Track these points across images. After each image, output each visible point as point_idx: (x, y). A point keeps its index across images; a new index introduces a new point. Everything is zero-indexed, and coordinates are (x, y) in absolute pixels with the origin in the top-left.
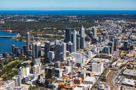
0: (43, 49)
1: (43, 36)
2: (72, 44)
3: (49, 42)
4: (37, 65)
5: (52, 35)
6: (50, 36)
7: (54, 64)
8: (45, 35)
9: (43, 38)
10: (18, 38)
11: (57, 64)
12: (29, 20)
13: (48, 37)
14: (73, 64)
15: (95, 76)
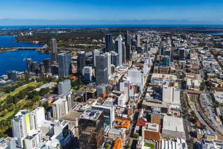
0: (75, 62)
1: (75, 47)
2: (116, 54)
3: (84, 52)
4: (62, 97)
5: (85, 45)
6: (83, 46)
7: (95, 90)
8: (78, 46)
9: (75, 49)
10: (44, 49)
11: (101, 90)
12: (60, 32)
13: (81, 47)
14: (130, 90)
15: (173, 110)
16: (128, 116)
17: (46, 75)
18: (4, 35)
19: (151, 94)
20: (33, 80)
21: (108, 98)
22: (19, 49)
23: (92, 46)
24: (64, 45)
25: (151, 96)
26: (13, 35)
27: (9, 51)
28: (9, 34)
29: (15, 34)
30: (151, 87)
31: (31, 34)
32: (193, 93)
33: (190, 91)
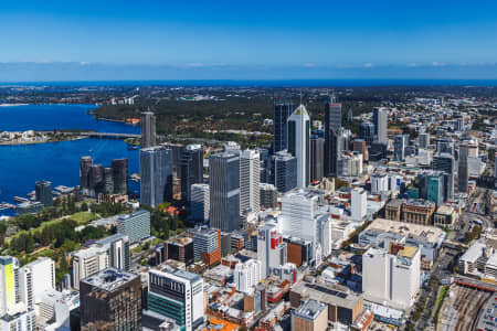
1: (218, 137)
2: (288, 158)
3: (199, 146)
7: (189, 240)
11: (204, 242)
14: (270, 250)
15: (378, 321)
16: (241, 315)
17: (113, 198)
18: (77, 102)
19: (339, 270)
20: (84, 208)
21: (221, 266)
22: (92, 136)
23: (260, 137)
24: (191, 130)
25: (338, 276)
26: (94, 102)
27: (69, 138)
28: (87, 101)
29: (99, 101)
30: (351, 255)
31: (130, 101)
32: (473, 288)
33: (467, 280)
